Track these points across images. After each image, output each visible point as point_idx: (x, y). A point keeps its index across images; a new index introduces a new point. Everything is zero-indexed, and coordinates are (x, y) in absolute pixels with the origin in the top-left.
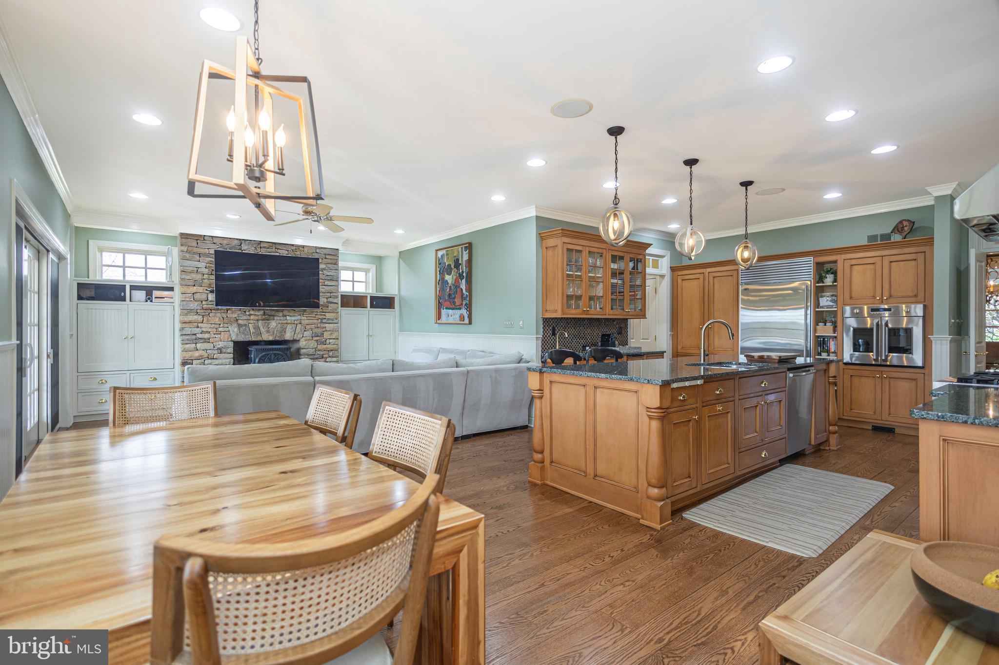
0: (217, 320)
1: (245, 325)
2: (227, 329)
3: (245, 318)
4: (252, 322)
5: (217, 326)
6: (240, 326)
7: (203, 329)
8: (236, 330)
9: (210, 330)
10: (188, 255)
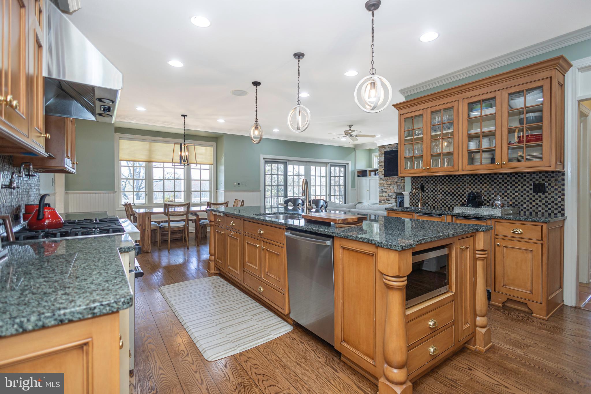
0: (389, 183)
1: (400, 185)
2: (393, 187)
3: (399, 181)
4: (402, 183)
5: (389, 186)
6: (398, 185)
7: (385, 187)
8: (396, 187)
9: (387, 187)
10: (380, 155)
